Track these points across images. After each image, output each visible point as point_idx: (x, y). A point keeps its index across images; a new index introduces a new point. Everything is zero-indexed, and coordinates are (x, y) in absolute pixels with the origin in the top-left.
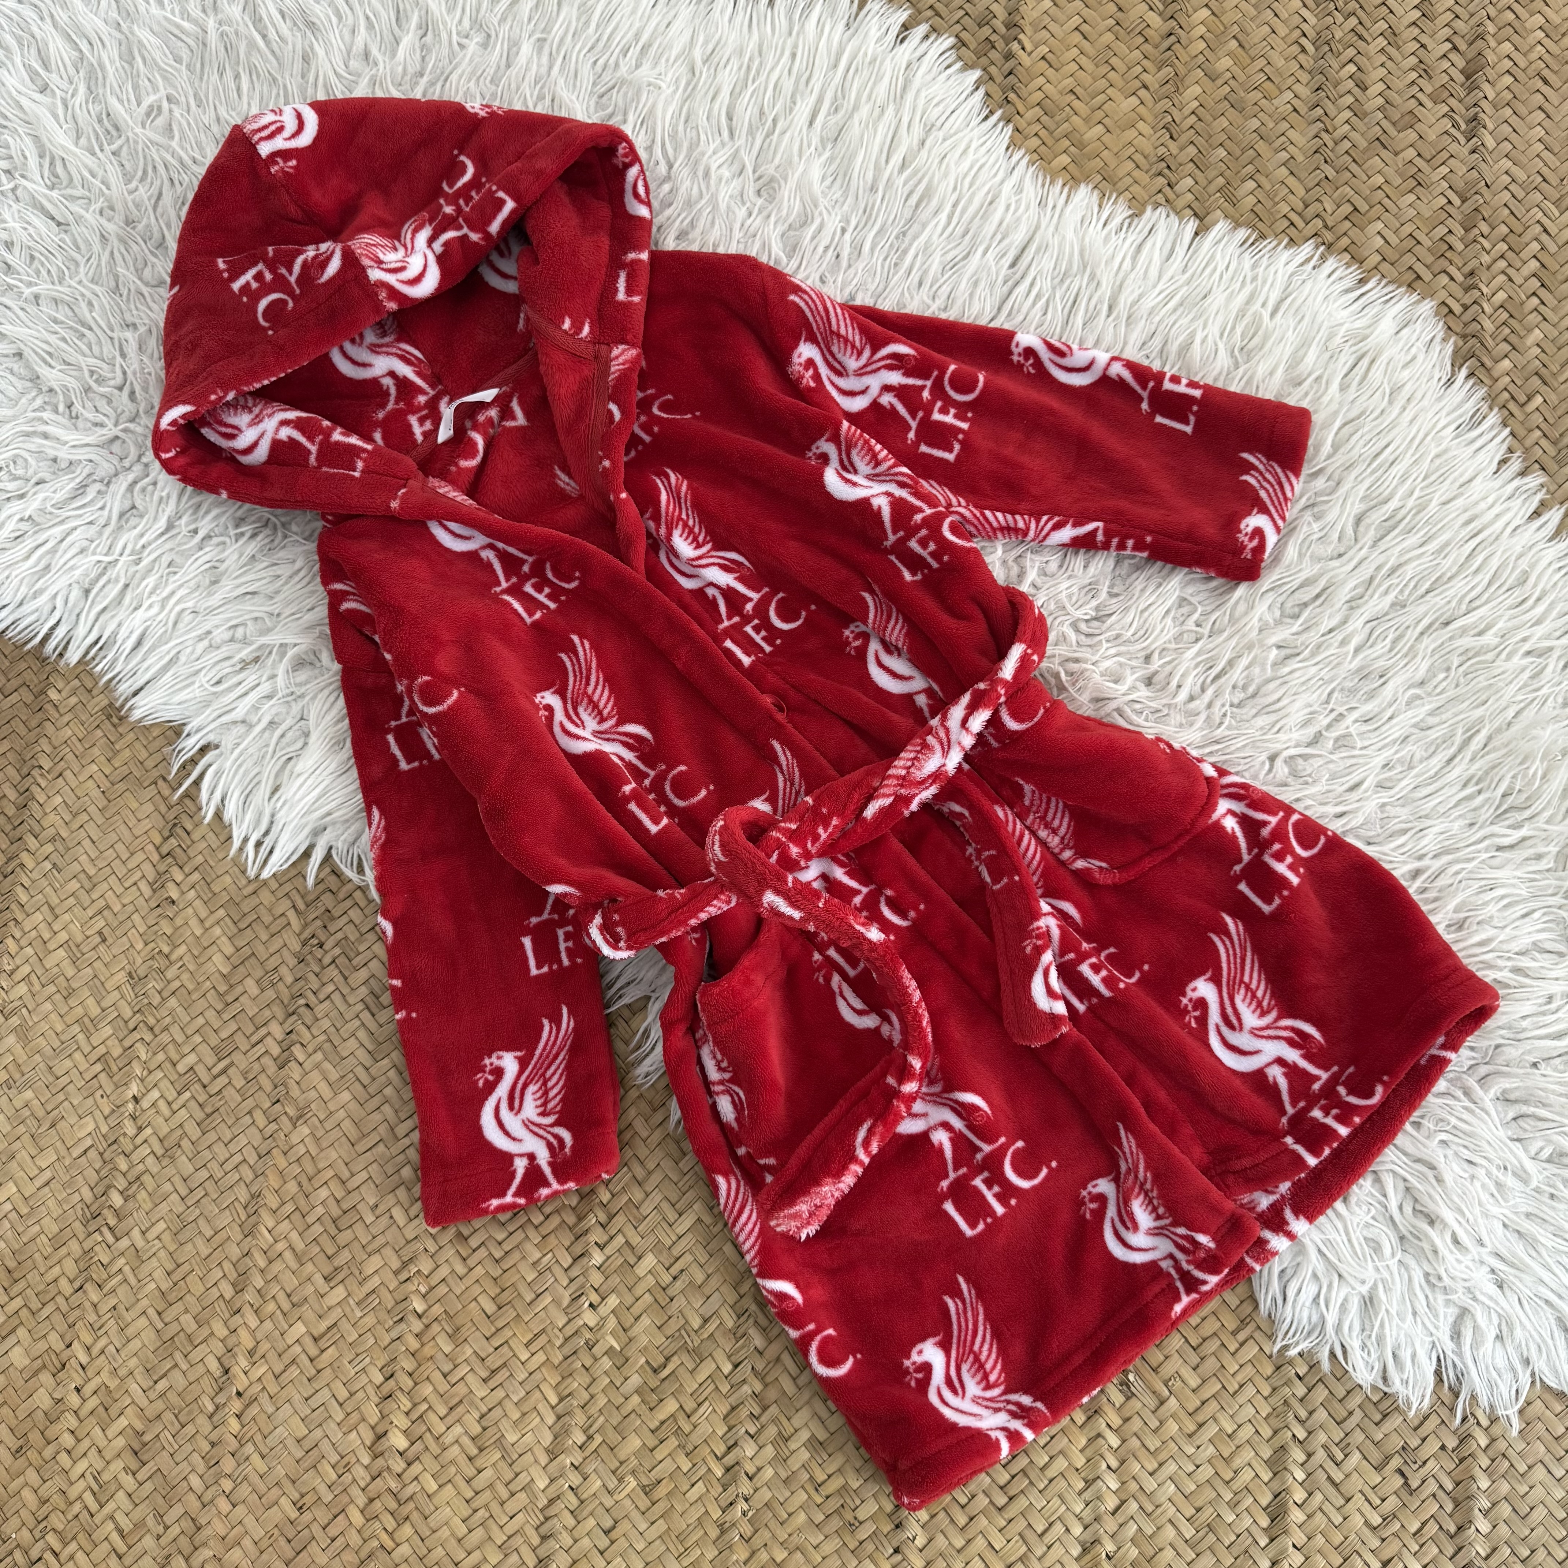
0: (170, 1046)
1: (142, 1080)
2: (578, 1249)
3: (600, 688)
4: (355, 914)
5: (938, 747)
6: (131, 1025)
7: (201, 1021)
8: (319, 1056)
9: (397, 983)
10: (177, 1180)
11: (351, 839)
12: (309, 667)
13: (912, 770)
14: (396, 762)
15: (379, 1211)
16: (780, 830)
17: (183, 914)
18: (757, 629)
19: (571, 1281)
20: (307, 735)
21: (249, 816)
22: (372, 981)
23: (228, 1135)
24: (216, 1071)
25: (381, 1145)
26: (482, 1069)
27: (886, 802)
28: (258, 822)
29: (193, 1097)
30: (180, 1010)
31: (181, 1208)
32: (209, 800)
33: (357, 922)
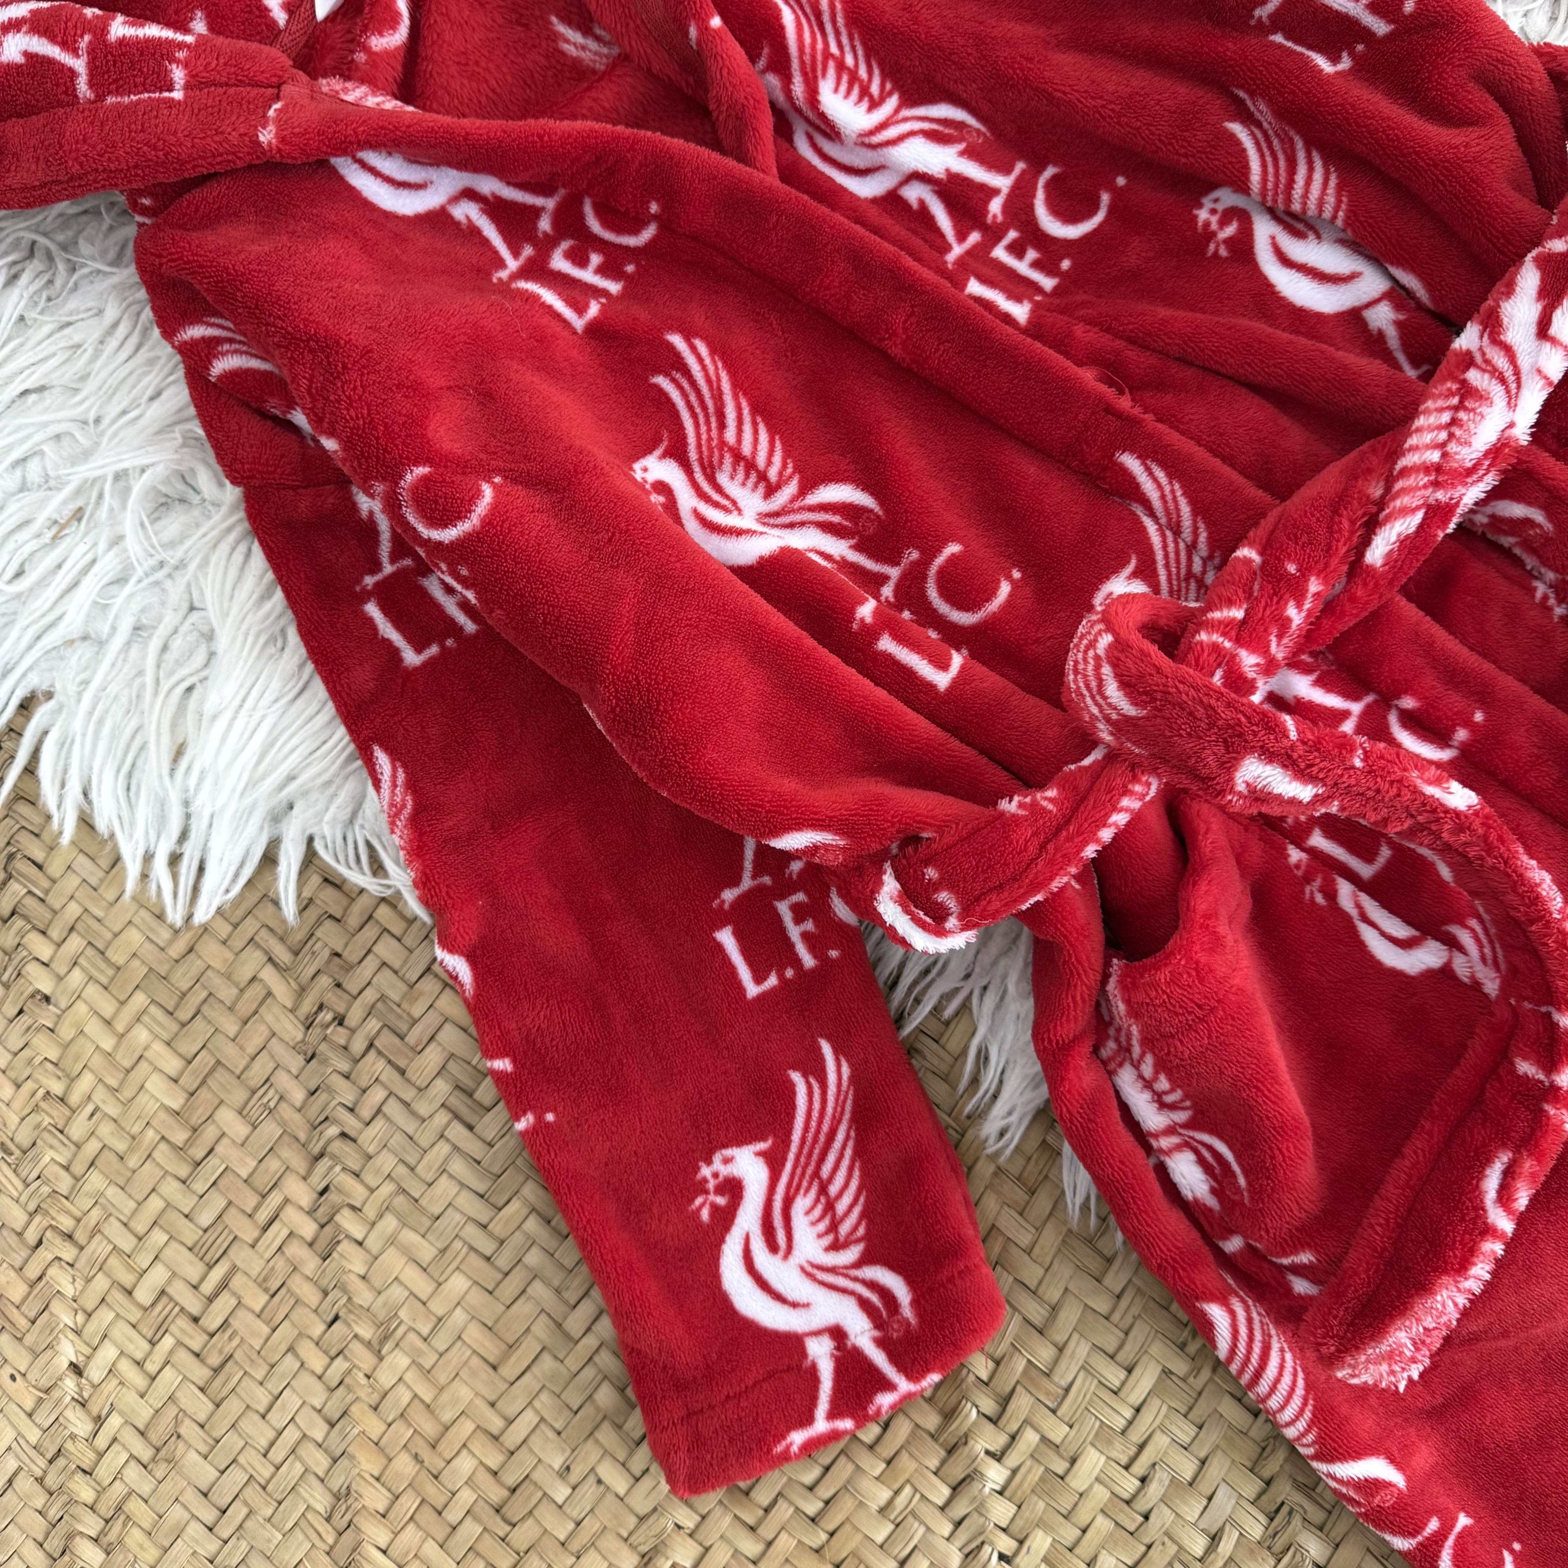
0: (114, 1261)
1: (78, 1332)
2: (957, 1471)
3: (747, 428)
4: (387, 949)
5: (1496, 391)
6: (31, 1236)
7: (155, 1204)
8: (390, 1223)
9: (503, 1064)
10: (191, 1497)
11: (345, 815)
12: (179, 507)
13: (1452, 447)
14: (394, 653)
15: (575, 1476)
16: (1213, 626)
17: (69, 1017)
18: (1017, 250)
19: (958, 1524)
20: (209, 636)
21: (144, 811)
22: (452, 1066)
23: (262, 1399)
24: (208, 1287)
25: (546, 1358)
26: (701, 1188)
27: (1408, 525)
28: (162, 820)
29: (180, 1343)
30: (112, 1192)
31: (213, 1546)
32: (61, 797)
33: (396, 964)
